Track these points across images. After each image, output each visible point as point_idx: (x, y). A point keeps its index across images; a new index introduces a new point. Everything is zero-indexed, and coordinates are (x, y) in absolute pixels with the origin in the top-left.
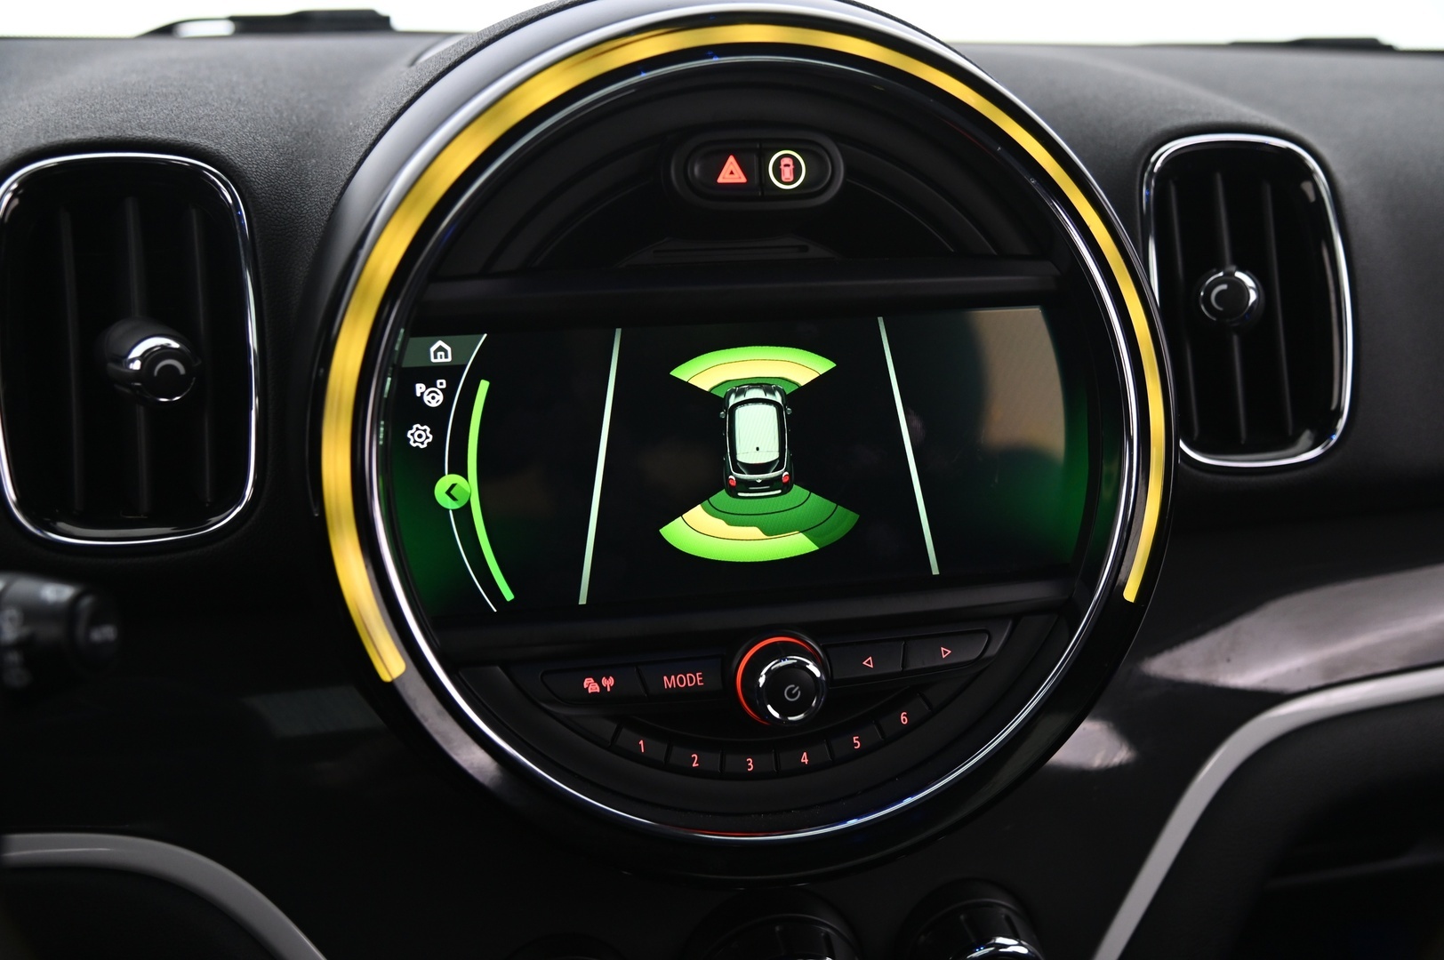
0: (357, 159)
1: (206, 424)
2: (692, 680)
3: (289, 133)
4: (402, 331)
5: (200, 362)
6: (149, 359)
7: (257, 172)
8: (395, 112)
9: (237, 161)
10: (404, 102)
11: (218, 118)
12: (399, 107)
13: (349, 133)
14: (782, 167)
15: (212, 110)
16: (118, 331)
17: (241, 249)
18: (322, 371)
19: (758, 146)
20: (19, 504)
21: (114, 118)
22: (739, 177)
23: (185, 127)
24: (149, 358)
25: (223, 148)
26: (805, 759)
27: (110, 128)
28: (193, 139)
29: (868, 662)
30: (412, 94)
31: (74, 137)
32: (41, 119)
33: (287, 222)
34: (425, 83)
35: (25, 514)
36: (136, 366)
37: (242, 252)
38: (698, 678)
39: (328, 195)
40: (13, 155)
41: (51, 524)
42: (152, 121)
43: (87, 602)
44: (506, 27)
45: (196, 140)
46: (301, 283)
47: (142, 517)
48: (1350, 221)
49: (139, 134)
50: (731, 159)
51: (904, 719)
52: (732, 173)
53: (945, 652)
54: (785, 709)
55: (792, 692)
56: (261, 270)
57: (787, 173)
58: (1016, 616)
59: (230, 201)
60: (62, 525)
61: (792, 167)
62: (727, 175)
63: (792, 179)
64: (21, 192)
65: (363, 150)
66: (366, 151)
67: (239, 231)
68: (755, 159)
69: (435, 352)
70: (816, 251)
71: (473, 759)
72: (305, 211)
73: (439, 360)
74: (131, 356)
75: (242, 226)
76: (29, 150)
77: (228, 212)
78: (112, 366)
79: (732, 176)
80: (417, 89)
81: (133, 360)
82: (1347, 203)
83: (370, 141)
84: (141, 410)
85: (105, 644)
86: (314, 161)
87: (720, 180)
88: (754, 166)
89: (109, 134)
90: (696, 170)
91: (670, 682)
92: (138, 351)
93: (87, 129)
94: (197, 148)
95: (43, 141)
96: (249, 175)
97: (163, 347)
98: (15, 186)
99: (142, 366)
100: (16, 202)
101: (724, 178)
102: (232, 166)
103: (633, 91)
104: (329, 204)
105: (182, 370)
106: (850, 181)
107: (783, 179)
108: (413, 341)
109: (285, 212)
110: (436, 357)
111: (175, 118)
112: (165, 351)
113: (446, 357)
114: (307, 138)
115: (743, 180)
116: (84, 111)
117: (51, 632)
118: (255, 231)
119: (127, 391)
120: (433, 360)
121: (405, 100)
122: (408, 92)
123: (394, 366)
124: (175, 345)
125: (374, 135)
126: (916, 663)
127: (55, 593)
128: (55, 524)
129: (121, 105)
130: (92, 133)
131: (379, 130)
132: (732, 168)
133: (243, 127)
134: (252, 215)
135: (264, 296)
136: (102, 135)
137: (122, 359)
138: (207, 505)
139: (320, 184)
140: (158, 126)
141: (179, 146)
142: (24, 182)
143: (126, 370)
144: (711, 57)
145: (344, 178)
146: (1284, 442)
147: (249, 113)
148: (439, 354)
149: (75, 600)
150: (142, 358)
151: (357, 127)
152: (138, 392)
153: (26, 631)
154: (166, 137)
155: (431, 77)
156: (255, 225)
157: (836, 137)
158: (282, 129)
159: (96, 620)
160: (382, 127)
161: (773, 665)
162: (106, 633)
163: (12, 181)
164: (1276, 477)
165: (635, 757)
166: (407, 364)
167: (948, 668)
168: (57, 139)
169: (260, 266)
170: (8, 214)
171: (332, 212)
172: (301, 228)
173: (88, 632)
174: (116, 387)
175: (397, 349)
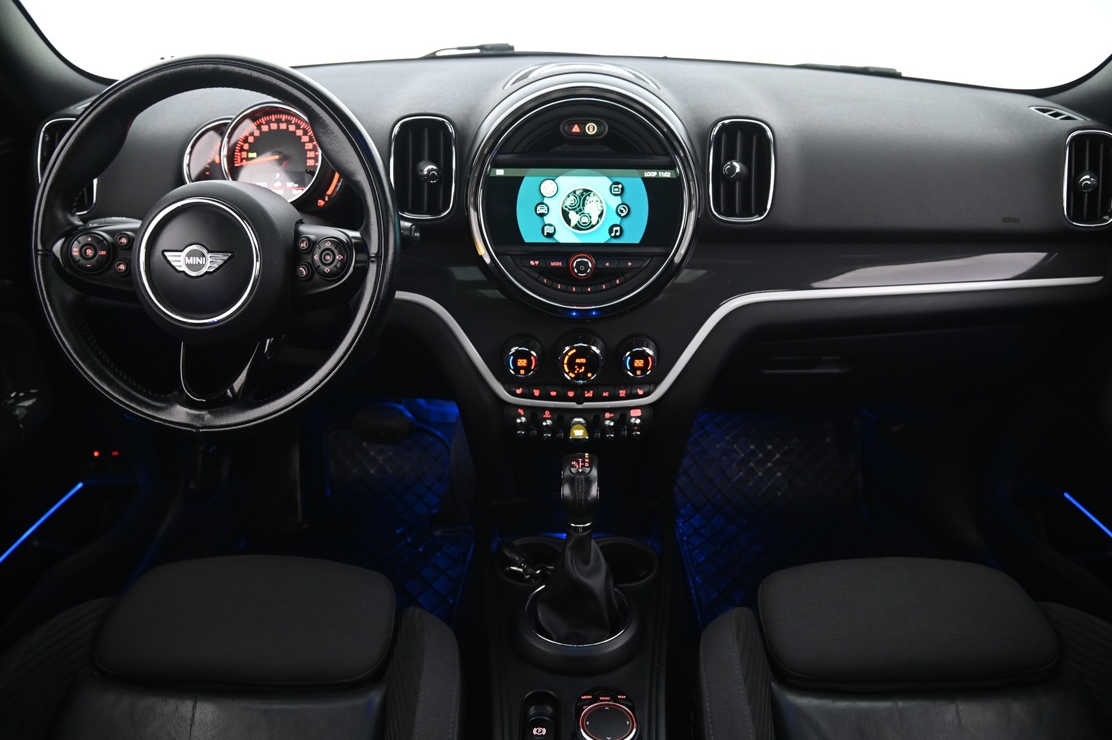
1: (441, 189)
2: (559, 264)
3: (467, 110)
4: (490, 166)
5: (441, 172)
7: (458, 121)
8: (494, 108)
9: (454, 119)
11: (449, 105)
14: (590, 128)
16: (422, 164)
17: (453, 142)
19: (584, 122)
21: (423, 106)
23: (441, 108)
24: (429, 171)
25: (451, 115)
26: (589, 290)
27: (422, 110)
28: (442, 112)
29: (607, 264)
31: (412, 113)
32: (403, 110)
36: (426, 173)
37: (453, 144)
38: (560, 264)
39: (475, 129)
40: (399, 117)
42: (432, 106)
43: (414, 227)
46: (467, 152)
47: (425, 212)
48: (778, 149)
49: (429, 111)
50: (576, 126)
51: (618, 282)
53: (630, 264)
54: (580, 271)
55: (582, 268)
57: (591, 130)
58: (653, 256)
59: (451, 130)
60: (406, 213)
61: (593, 128)
64: (401, 127)
65: (485, 117)
68: (583, 125)
70: (607, 149)
72: (469, 133)
75: (453, 136)
76: (402, 116)
77: (450, 134)
78: (420, 172)
79: (576, 130)
81: (425, 171)
82: (778, 144)
83: (487, 114)
84: (426, 184)
85: (417, 236)
86: (473, 118)
87: (573, 131)
88: (582, 127)
90: (567, 128)
91: (553, 264)
92: (426, 169)
93: (417, 110)
94: (443, 115)
95: (406, 113)
96: (456, 122)
97: (432, 168)
98: (400, 125)
100: (400, 129)
101: (574, 130)
102: (452, 121)
104: (475, 132)
105: (436, 174)
106: (609, 133)
108: (493, 169)
109: (464, 133)
111: (439, 106)
112: (433, 170)
114: (472, 111)
115: (579, 131)
117: (406, 233)
118: (456, 138)
119: (423, 179)
120: (497, 174)
121: (496, 104)
123: (487, 176)
124: (435, 168)
125: (488, 112)
126: (620, 266)
127: (407, 224)
129: (425, 101)
132: (576, 128)
133: (457, 108)
135: (457, 154)
136: (421, 112)
137: (422, 171)
138: (440, 210)
139: (474, 125)
140: (434, 109)
141: (440, 115)
142: (402, 125)
143: (423, 174)
144: (572, 98)
145: (481, 124)
146: (751, 215)
149: (412, 226)
150: (427, 171)
151: (484, 109)
152: (425, 180)
154: (435, 112)
156: (456, 135)
158: (466, 108)
159: (415, 231)
160: (490, 110)
161: (579, 260)
162: (417, 234)
163: (398, 125)
164: (746, 226)
165: (543, 283)
166: (491, 175)
167: (630, 268)
168: (409, 113)
169: (457, 146)
170: (397, 133)
171: (476, 134)
172: (468, 137)
173: (414, 234)
174: (421, 178)
175: (488, 171)
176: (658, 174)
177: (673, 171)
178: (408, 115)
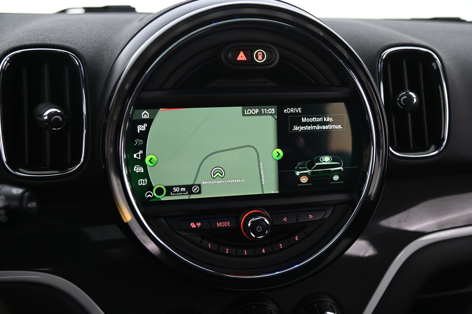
0: (119, 51)
1: (69, 137)
2: (227, 224)
3: (98, 43)
4: (132, 107)
5: (67, 117)
7: (87, 55)
8: (132, 36)
9: (81, 52)
10: (135, 33)
11: (75, 38)
12: (133, 34)
13: (118, 43)
14: (258, 55)
15: (74, 35)
16: (40, 106)
17: (81, 80)
18: (106, 120)
19: (251, 48)
20: (7, 162)
21: (41, 37)
22: (244, 58)
23: (64, 40)
24: (50, 115)
25: (77, 47)
26: (264, 251)
27: (40, 41)
28: (66, 44)
29: (285, 219)
30: (138, 30)
31: (28, 43)
32: (18, 38)
33: (96, 72)
34: (142, 27)
35: (9, 166)
36: (46, 118)
37: (81, 81)
39: (110, 63)
40: (8, 49)
41: (17, 169)
42: (53, 38)
43: (27, 194)
44: (169, 9)
45: (67, 45)
46: (101, 91)
47: (47, 167)
48: (448, 76)
49: (49, 42)
50: (242, 52)
51: (297, 238)
52: (241, 57)
53: (311, 216)
54: (257, 234)
55: (259, 229)
56: (87, 87)
57: (260, 57)
58: (334, 205)
59: (78, 64)
60: (21, 170)
61: (262, 55)
62: (240, 58)
63: (261, 59)
64: (10, 61)
65: (122, 48)
66: (122, 49)
67: (81, 74)
68: (250, 52)
70: (270, 83)
71: (151, 246)
72: (102, 68)
73: (145, 117)
74: (44, 115)
76: (13, 47)
77: (77, 68)
78: (38, 118)
79: (242, 58)
80: (140, 29)
81: (45, 116)
82: (447, 70)
83: (124, 45)
84: (47, 132)
85: (33, 208)
86: (106, 52)
87: (238, 59)
88: (249, 54)
89: (39, 42)
90: (230, 56)
91: (219, 225)
92: (47, 113)
93: (32, 41)
94: (67, 47)
95: (18, 44)
96: (84, 56)
97: (55, 112)
98: (8, 59)
99: (48, 118)
100: (9, 64)
101: (239, 58)
102: (79, 53)
103: (210, 29)
104: (110, 66)
105: (61, 119)
106: (280, 60)
107: (259, 59)
108: (137, 111)
109: (96, 68)
111: (61, 37)
112: (56, 113)
113: (147, 116)
114: (104, 45)
115: (245, 59)
116: (32, 35)
117: (15, 204)
118: (86, 74)
119: (43, 126)
120: (143, 117)
122: (137, 30)
123: (130, 119)
124: (59, 111)
125: (125, 43)
126: (301, 220)
127: (16, 191)
128: (19, 169)
129: (44, 33)
130: (34, 42)
131: (127, 42)
132: (242, 55)
133: (83, 41)
134: (85, 69)
135: (88, 96)
136: (37, 42)
137: (42, 115)
138: (69, 164)
139: (108, 59)
140: (55, 40)
141: (62, 46)
142: (11, 58)
143: (42, 119)
144: (237, 18)
145: (115, 57)
146: (425, 149)
147: (85, 37)
149: (23, 194)
150: (48, 115)
151: (120, 41)
152: (46, 127)
153: (6, 203)
154: (58, 44)
155: (144, 25)
156: (86, 72)
157: (277, 46)
158: (96, 42)
159: (30, 200)
160: (128, 41)
161: (253, 219)
162: (33, 204)
163: (7, 58)
164: (422, 161)
165: (207, 249)
166: (134, 118)
167: (311, 222)
168: (22, 44)
169: (87, 86)
170: (6, 68)
171: (111, 69)
172: (101, 74)
173: (27, 204)
174: (39, 124)
175: (131, 113)
178: (20, 46)
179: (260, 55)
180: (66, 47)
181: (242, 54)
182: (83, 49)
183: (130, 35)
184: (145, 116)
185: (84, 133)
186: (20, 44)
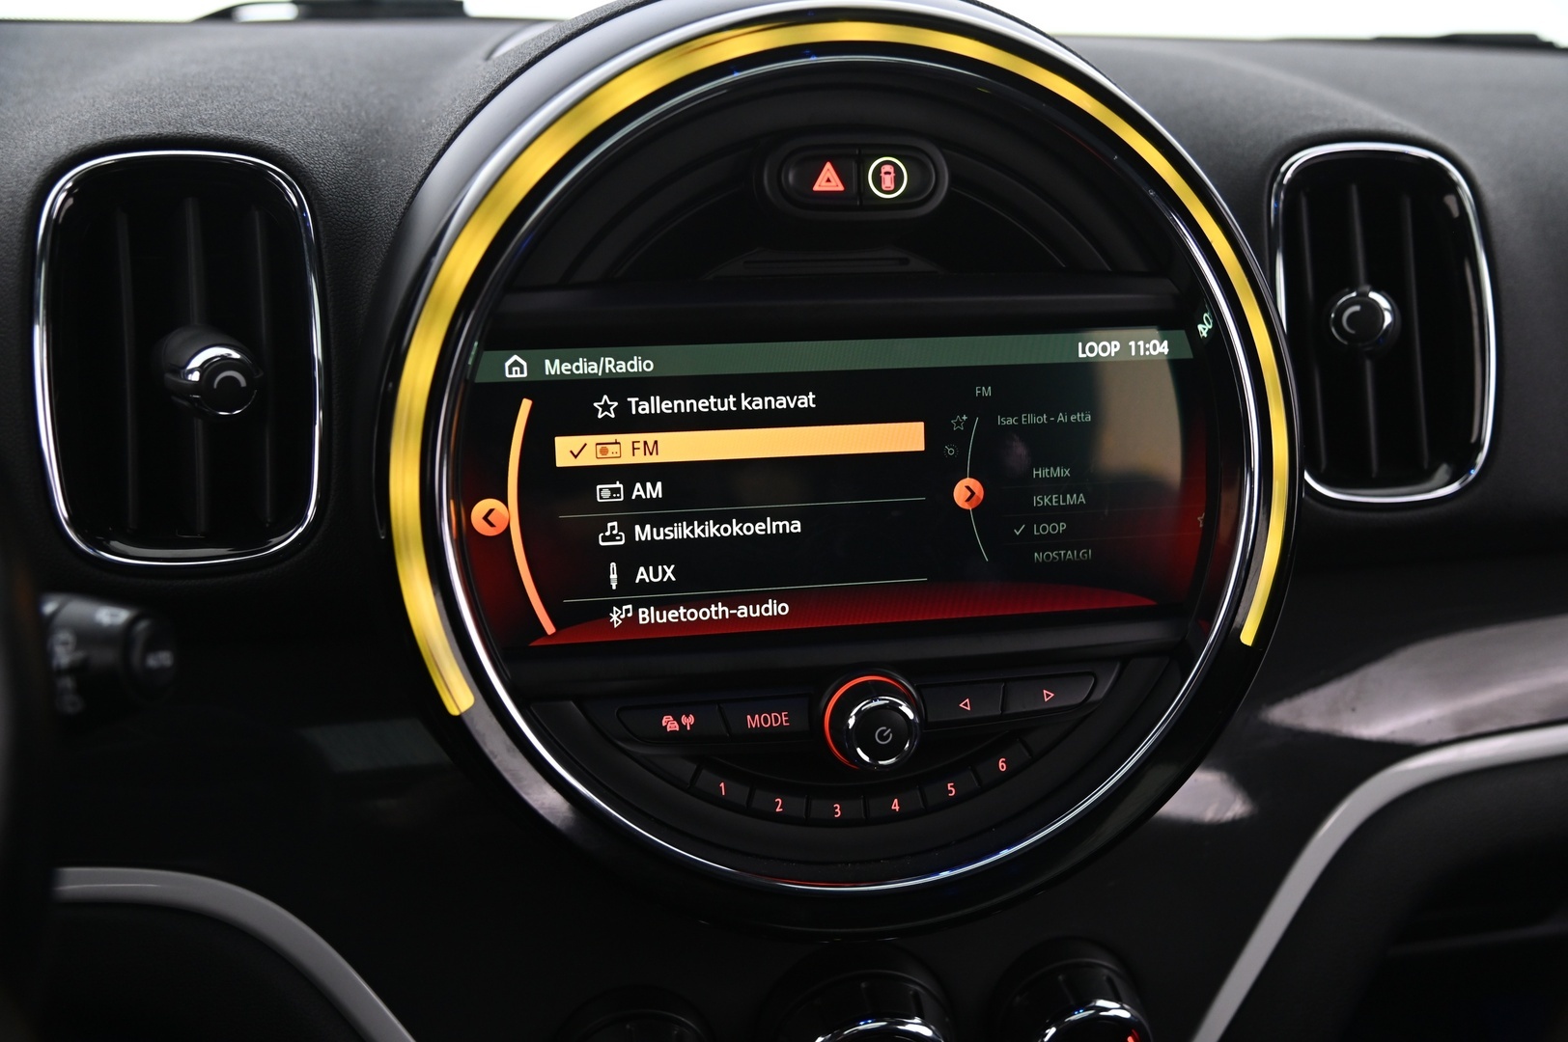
0: (430, 160)
1: (267, 440)
2: (778, 719)
3: (357, 131)
4: (476, 344)
5: (261, 374)
6: (209, 369)
7: (323, 172)
8: (471, 110)
9: (303, 160)
10: (481, 100)
11: (283, 113)
12: (475, 104)
13: (422, 132)
14: (882, 175)
15: (277, 106)
16: (176, 340)
17: (306, 253)
18: (391, 385)
19: (857, 152)
20: (71, 522)
21: (173, 113)
22: (836, 185)
23: (249, 124)
24: (211, 371)
25: (289, 146)
26: (896, 806)
27: (170, 124)
28: (256, 137)
29: (966, 705)
30: (489, 91)
31: (132, 134)
32: (96, 113)
33: (354, 226)
34: (503, 79)
35: (77, 532)
36: (195, 377)
37: (307, 258)
38: (783, 718)
39: (399, 197)
40: (68, 151)
41: (104, 543)
42: (214, 117)
43: (143, 625)
44: (590, 20)
45: (260, 138)
46: (369, 291)
47: (199, 536)
48: (1496, 238)
49: (201, 130)
50: (828, 166)
51: (1002, 765)
52: (828, 180)
53: (1048, 695)
54: (876, 753)
55: (883, 735)
56: (327, 277)
57: (888, 182)
58: (1125, 657)
59: (296, 204)
60: (115, 544)
61: (893, 174)
62: (824, 183)
63: (892, 188)
64: (76, 191)
65: (437, 150)
66: (439, 151)
67: (304, 235)
68: (854, 165)
69: (510, 367)
70: (917, 264)
71: (545, 800)
72: (374, 215)
73: (514, 376)
74: (190, 367)
75: (307, 229)
76: (85, 147)
77: (292, 215)
78: (169, 376)
79: (828, 184)
80: (495, 86)
81: (192, 371)
82: (1494, 218)
83: (444, 141)
84: (199, 423)
85: (161, 670)
86: (384, 161)
87: (816, 188)
88: (853, 175)
89: (169, 130)
90: (791, 178)
91: (753, 722)
92: (197, 362)
93: (146, 124)
94: (261, 146)
95: (100, 137)
96: (315, 176)
97: (223, 357)
98: (70, 185)
99: (201, 377)
100: (71, 201)
101: (820, 185)
102: (297, 166)
103: (725, 91)
104: (400, 208)
105: (243, 382)
106: (953, 189)
107: (884, 187)
108: (489, 356)
109: (353, 215)
110: (510, 373)
111: (238, 113)
112: (225, 362)
113: (522, 372)
114: (376, 136)
115: (841, 188)
116: (142, 104)
117: (106, 657)
118: (322, 234)
119: (186, 403)
120: (508, 376)
121: (481, 98)
122: (485, 89)
123: (466, 381)
124: (236, 355)
125: (449, 134)
126: (1016, 707)
127: (110, 616)
128: (108, 543)
129: (181, 99)
130: (151, 130)
131: (453, 129)
132: (828, 175)
133: (310, 124)
134: (319, 218)
135: (330, 304)
136: (162, 131)
137: (180, 369)
138: (267, 525)
139: (390, 186)
140: (221, 122)
141: (242, 143)
142: (80, 181)
143: (185, 382)
144: (809, 56)
145: (416, 180)
146: (1419, 476)
147: (315, 109)
148: (514, 369)
149: (131, 624)
150: (202, 368)
151: (430, 124)
152: (196, 405)
153: (80, 655)
154: (228, 135)
155: (509, 74)
156: (321, 229)
157: (941, 142)
158: (350, 126)
159: (153, 645)
160: (457, 126)
161: (865, 705)
162: (162, 659)
163: (66, 181)
164: (1409, 514)
165: (716, 800)
166: (480, 379)
167: (1050, 712)
168: (114, 135)
169: (326, 272)
170: (62, 214)
171: (403, 217)
172: (369, 232)
173: (144, 658)
174: (174, 398)
175: (470, 363)
176: (1125, 348)
177: (1182, 334)
178: (106, 144)
179: (889, 173)
180: (254, 145)
181: (828, 170)
182: (312, 151)
183: (461, 107)
184: (514, 372)
185: (315, 424)
186: (108, 136)
